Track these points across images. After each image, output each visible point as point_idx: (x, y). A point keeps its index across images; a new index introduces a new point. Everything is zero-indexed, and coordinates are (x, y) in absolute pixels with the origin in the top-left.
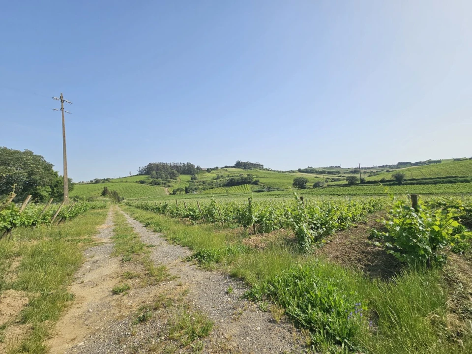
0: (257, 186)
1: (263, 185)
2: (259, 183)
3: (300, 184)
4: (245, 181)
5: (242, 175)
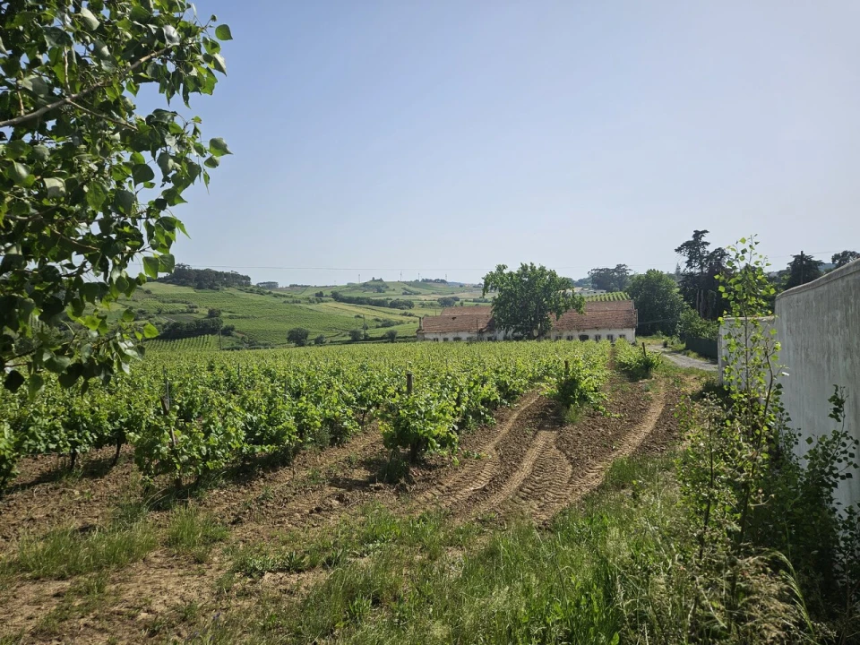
0: (230, 338)
1: (240, 336)
2: (234, 333)
3: (298, 338)
4: (207, 328)
5: (195, 310)
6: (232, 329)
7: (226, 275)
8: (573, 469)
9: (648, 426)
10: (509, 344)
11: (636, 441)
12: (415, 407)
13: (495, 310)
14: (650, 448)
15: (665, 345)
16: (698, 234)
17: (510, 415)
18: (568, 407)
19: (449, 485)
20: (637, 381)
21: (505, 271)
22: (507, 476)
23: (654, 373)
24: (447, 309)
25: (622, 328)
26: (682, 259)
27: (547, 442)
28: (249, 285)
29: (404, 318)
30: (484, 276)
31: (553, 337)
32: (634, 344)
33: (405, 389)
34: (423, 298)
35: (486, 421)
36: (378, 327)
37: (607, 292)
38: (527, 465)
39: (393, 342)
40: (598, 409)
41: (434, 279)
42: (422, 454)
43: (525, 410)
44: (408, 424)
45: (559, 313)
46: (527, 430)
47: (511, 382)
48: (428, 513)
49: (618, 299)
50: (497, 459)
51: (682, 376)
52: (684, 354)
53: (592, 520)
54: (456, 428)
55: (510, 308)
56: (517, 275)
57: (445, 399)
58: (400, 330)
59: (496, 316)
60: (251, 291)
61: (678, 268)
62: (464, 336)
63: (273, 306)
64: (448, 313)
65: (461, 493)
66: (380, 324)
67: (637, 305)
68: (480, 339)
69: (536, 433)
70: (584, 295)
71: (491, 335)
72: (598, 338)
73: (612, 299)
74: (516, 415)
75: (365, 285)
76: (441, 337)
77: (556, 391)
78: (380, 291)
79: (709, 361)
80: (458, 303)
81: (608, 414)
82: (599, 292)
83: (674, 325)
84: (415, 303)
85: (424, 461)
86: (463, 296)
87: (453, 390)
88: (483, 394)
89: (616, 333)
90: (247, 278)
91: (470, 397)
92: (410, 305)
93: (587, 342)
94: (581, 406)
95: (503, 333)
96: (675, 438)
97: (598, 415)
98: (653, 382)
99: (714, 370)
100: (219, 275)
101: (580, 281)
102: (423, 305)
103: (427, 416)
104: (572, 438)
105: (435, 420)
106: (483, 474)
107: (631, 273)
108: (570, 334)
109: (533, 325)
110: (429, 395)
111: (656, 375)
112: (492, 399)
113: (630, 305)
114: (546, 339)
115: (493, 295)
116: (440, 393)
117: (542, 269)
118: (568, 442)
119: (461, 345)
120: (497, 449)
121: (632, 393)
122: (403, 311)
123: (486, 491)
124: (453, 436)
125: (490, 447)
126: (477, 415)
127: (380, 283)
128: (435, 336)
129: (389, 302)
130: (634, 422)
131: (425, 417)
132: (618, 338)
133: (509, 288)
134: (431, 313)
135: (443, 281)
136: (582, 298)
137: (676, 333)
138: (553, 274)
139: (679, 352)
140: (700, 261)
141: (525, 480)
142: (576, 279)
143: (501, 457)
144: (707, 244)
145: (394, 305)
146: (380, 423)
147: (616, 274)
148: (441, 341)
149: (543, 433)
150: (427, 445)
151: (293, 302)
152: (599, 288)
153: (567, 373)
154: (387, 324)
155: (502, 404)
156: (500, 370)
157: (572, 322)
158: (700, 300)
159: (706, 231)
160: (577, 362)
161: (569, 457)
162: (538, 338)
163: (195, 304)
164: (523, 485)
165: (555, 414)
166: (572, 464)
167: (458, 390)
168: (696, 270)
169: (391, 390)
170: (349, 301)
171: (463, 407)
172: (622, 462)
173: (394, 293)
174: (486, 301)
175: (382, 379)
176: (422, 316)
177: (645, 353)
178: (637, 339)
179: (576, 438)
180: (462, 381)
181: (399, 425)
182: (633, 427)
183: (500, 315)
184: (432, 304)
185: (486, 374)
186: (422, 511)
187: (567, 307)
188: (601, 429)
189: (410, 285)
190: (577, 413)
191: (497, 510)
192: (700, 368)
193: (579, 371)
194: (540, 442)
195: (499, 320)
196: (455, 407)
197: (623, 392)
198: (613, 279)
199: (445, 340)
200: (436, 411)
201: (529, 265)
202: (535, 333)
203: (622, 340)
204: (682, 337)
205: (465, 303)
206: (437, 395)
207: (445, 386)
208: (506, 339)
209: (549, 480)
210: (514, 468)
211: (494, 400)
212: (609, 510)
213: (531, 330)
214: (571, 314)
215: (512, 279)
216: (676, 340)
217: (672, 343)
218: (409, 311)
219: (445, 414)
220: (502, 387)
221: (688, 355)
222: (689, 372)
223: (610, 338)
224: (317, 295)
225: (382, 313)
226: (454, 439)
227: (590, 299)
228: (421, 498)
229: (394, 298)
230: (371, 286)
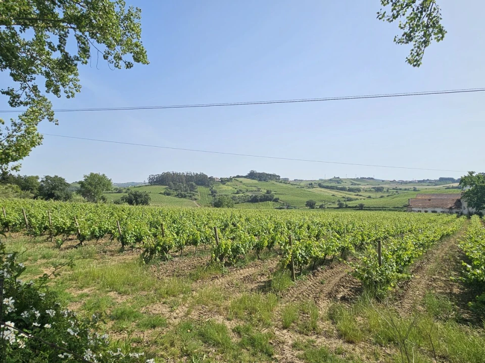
0: (278, 203)
1: (282, 202)
2: (279, 201)
3: (311, 205)
4: (267, 198)
5: (261, 190)
6: (279, 199)
7: (270, 175)
28: (279, 179)
41: (367, 177)
60: (281, 182)
63: (292, 189)
75: (330, 180)
78: (338, 183)
90: (279, 176)
92: (359, 190)
100: (268, 175)
102: (366, 191)
122: (356, 194)
127: (337, 179)
128: (419, 209)
129: (347, 189)
135: (372, 179)
145: (350, 190)
151: (301, 188)
163: (259, 187)
170: (327, 187)
173: (346, 184)
184: (370, 190)
189: (354, 180)
199: (426, 212)
218: (359, 194)
224: (309, 184)
225: (345, 194)
230: (334, 181)
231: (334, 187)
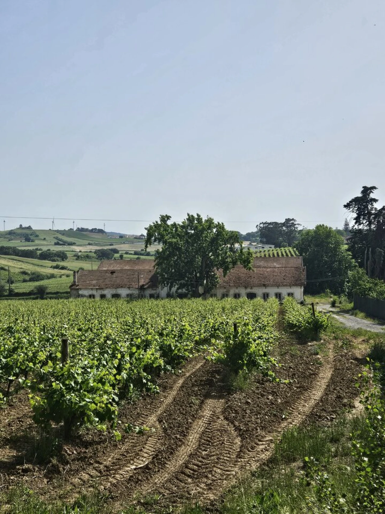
8: (241, 441)
9: (317, 394)
10: (173, 302)
11: (306, 409)
12: (71, 376)
13: (158, 264)
14: (320, 417)
15: (333, 304)
16: (367, 191)
17: (175, 382)
18: (237, 373)
19: (108, 463)
20: (306, 343)
21: (169, 223)
22: (172, 451)
23: (322, 335)
24: (105, 261)
25: (290, 286)
26: (351, 215)
27: (214, 412)
29: (56, 271)
30: (147, 226)
31: (219, 296)
32: (302, 303)
33: (59, 355)
34: (77, 249)
35: (148, 390)
36: (25, 281)
37: (275, 247)
38: (193, 438)
39: (42, 298)
40: (267, 375)
41: (90, 228)
42: (78, 428)
43: (190, 376)
44: (63, 396)
45: (226, 269)
46: (193, 399)
47: (176, 346)
48: (84, 498)
49: (287, 255)
50: (161, 432)
51: (351, 338)
52: (352, 315)
53: (263, 498)
54: (117, 399)
55: (175, 262)
56: (183, 227)
57: (104, 366)
58: (50, 285)
59: (159, 270)
61: (347, 224)
62: (123, 292)
64: (107, 266)
65: (121, 472)
66: (27, 278)
67: (306, 262)
68: (141, 297)
69: (202, 402)
70: (252, 250)
71: (153, 292)
72: (266, 297)
73: (280, 254)
74: (181, 381)
75: (11, 233)
76: (97, 294)
77: (223, 356)
78: (28, 240)
79: (377, 322)
80: (117, 255)
81: (278, 380)
82: (267, 247)
83: (342, 284)
84: (69, 254)
85: (80, 437)
86: (123, 247)
87: (114, 356)
88: (146, 360)
89: (284, 291)
91: (131, 364)
92: (63, 256)
93: (255, 300)
94: (250, 371)
95: (166, 290)
96: (345, 405)
97: (266, 381)
98: (322, 344)
99: (382, 331)
101: (248, 234)
102: (78, 257)
103: (84, 387)
104: (240, 407)
105: (92, 391)
106: (145, 450)
107: (300, 228)
108: (237, 291)
109: (199, 282)
110: (86, 363)
111: (325, 337)
112: (154, 366)
113: (299, 261)
114: (212, 296)
115: (156, 247)
116: (99, 360)
117: (210, 221)
118: (236, 412)
119: (120, 303)
120: (160, 421)
121: (301, 357)
122: (55, 264)
123: (150, 469)
124: (112, 409)
125: (153, 419)
126: (138, 382)
127: (28, 231)
128: (91, 292)
129: (39, 252)
130: (304, 389)
131: (81, 388)
132: (286, 297)
133: (174, 240)
134: (87, 266)
135: (101, 231)
136: (249, 253)
137: (343, 292)
138: (220, 227)
139: (347, 312)
140: (369, 218)
141: (191, 456)
142: (244, 233)
143: (165, 430)
144: (375, 200)
145: (46, 256)
146: (30, 396)
147: (284, 228)
148: (98, 299)
149: (210, 402)
150: (83, 419)
152: (267, 243)
153: (235, 336)
154: (36, 277)
155: (166, 370)
156: (165, 332)
157: (239, 278)
158: (368, 259)
159: (374, 188)
160: (246, 325)
161: (237, 429)
162: (204, 296)
164: (189, 462)
165: (222, 380)
166: (240, 435)
167: (119, 356)
168: (364, 226)
169: (42, 356)
171: (124, 375)
172: (292, 434)
173: (44, 242)
174: (148, 254)
175: (31, 343)
176: (76, 270)
177: (313, 314)
178: (306, 298)
179: (245, 407)
180: (123, 347)
181: (52, 398)
182: (302, 394)
183: (163, 270)
184: (88, 257)
185: (149, 337)
186: (77, 495)
187: (234, 263)
188: (270, 397)
189: (63, 235)
190: (245, 379)
191: (162, 491)
192: (368, 329)
193: (248, 334)
194: (207, 413)
195: (162, 275)
196: (115, 376)
197: (292, 356)
198: (281, 233)
199: (103, 296)
200: (94, 381)
201: (196, 217)
202: (201, 290)
203: (290, 299)
204: (350, 296)
205: (125, 256)
206: (96, 363)
207: (105, 352)
208: (169, 296)
209: (217, 454)
210: (180, 443)
211: (157, 367)
212: (279, 486)
213: (197, 287)
214: (239, 270)
215: (176, 230)
216: (343, 298)
217: (340, 303)
218: (62, 264)
219: (103, 384)
220: (166, 351)
221: (356, 315)
222: (357, 333)
223: (278, 296)
225: (29, 265)
226: (114, 412)
227: (258, 255)
228: (76, 480)
229: (45, 249)
230: (18, 235)
231: (8, 248)
